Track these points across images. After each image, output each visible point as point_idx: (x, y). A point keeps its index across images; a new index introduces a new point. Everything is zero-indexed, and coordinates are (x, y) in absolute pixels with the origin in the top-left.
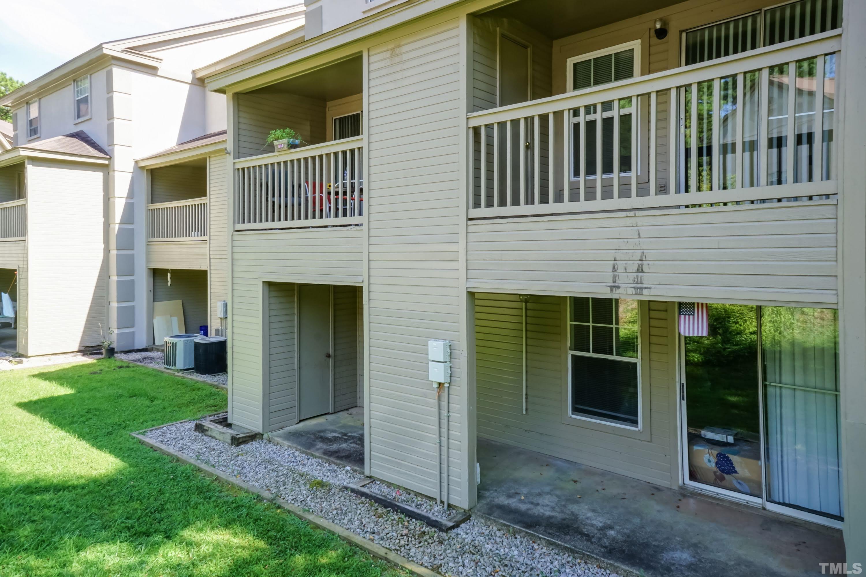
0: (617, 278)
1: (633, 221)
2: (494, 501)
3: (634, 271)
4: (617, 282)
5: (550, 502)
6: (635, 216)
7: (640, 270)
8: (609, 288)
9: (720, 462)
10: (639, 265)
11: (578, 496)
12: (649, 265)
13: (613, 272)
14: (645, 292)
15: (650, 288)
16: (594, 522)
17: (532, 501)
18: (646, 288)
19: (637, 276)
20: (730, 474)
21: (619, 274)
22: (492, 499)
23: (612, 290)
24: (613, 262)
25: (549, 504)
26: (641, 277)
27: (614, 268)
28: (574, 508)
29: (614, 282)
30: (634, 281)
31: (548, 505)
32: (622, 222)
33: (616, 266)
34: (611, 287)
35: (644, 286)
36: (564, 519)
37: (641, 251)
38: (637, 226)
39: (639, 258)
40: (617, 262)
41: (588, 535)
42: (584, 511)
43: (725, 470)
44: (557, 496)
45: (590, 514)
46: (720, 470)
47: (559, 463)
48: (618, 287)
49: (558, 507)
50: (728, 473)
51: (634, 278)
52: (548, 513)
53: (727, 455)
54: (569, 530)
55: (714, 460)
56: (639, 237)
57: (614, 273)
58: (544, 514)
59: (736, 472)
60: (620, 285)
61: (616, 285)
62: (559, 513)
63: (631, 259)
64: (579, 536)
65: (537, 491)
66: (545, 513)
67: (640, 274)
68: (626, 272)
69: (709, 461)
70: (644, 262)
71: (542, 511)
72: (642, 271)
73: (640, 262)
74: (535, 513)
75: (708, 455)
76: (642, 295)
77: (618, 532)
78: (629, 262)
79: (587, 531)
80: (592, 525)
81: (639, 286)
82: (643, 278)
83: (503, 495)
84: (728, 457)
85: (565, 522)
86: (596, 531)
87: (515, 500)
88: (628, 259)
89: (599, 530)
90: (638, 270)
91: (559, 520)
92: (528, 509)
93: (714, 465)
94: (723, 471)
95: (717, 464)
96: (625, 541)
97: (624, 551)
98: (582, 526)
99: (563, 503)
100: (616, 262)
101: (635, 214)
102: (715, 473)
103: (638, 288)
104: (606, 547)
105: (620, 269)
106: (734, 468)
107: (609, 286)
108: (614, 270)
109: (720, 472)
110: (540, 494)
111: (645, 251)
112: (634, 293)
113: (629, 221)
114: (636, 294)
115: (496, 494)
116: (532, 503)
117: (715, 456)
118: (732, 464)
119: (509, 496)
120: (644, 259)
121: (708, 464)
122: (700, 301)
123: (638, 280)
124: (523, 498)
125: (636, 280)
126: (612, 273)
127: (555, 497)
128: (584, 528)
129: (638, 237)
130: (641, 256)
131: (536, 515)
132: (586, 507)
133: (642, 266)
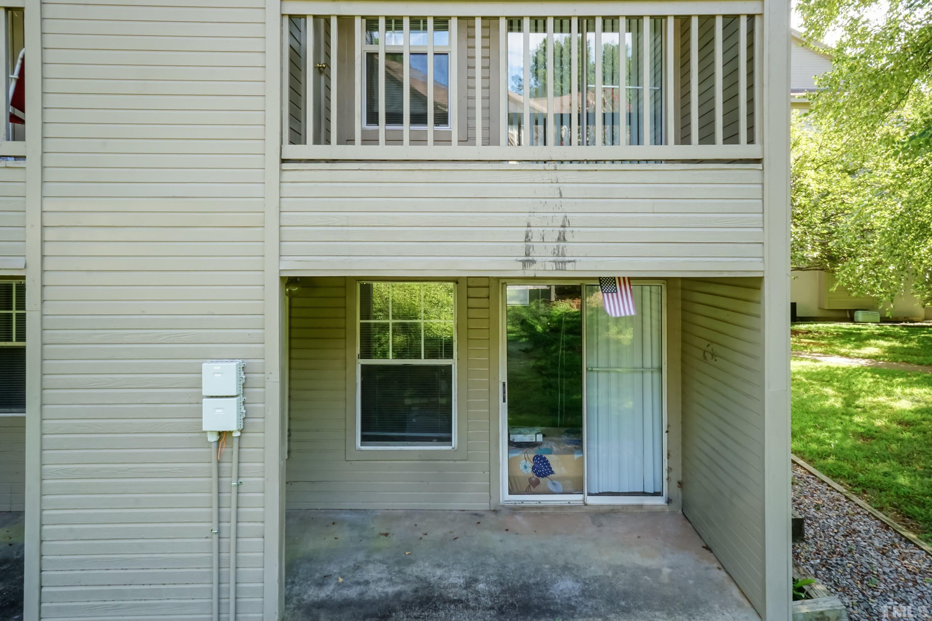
0: (531, 250)
1: (553, 175)
2: (303, 600)
3: (554, 241)
4: (531, 255)
5: (379, 573)
6: (556, 170)
7: (562, 238)
8: (521, 263)
9: (536, 466)
10: (560, 233)
11: (407, 553)
12: (572, 232)
13: (526, 241)
14: (569, 266)
15: (574, 261)
16: (452, 580)
17: (355, 579)
18: (569, 262)
19: (558, 247)
20: (546, 476)
21: (534, 244)
22: (299, 597)
23: (524, 266)
24: (526, 229)
25: (380, 576)
26: (563, 248)
27: (527, 236)
28: (413, 570)
29: (527, 255)
30: (554, 253)
31: (380, 579)
32: (538, 177)
33: (530, 234)
34: (524, 262)
35: (567, 259)
36: (416, 591)
37: (563, 214)
38: (557, 183)
39: (561, 224)
40: (532, 229)
41: (460, 601)
42: (429, 570)
43: (542, 473)
44: (382, 562)
45: (439, 572)
46: (536, 475)
47: (347, 516)
48: (534, 262)
49: (395, 576)
50: (545, 476)
51: (554, 249)
52: (391, 590)
53: (544, 456)
54: (435, 603)
55: (530, 465)
56: (561, 197)
57: (527, 243)
58: (387, 594)
59: (552, 472)
60: (535, 258)
61: (530, 258)
62: (402, 584)
63: (550, 225)
64: (452, 606)
65: (351, 563)
66: (386, 590)
67: (562, 244)
68: (543, 242)
69: (525, 467)
70: (567, 229)
71: (380, 590)
72: (564, 240)
73: (562, 229)
74: (374, 597)
75: (524, 461)
76: (566, 270)
77: (487, 582)
78: (548, 229)
79: (456, 596)
80: (454, 586)
81: (561, 259)
82: (565, 249)
83: (309, 586)
84: (545, 458)
85: (420, 594)
86: (464, 592)
87: (332, 587)
88: (546, 225)
89: (466, 588)
90: (559, 239)
91: (411, 594)
92: (361, 594)
93: (530, 470)
94: (539, 475)
95: (533, 468)
96: (503, 592)
97: (512, 604)
98: (444, 592)
99: (396, 569)
100: (529, 228)
101: (556, 167)
102: (530, 479)
103: (559, 262)
104: (492, 608)
105: (536, 238)
106: (551, 468)
107: (520, 261)
108: (527, 239)
109: (536, 477)
110: (357, 568)
111: (568, 215)
112: (554, 269)
113: (547, 176)
114: (556, 270)
115: (298, 588)
116: (358, 583)
117: (532, 460)
118: (549, 464)
119: (321, 584)
120: (567, 225)
121: (525, 471)
122: (621, 275)
123: (559, 252)
124: (341, 580)
125: (556, 252)
126: (524, 244)
127: (379, 564)
128: (448, 593)
129: (559, 196)
130: (564, 221)
131: (378, 598)
132: (427, 564)
133: (564, 233)
